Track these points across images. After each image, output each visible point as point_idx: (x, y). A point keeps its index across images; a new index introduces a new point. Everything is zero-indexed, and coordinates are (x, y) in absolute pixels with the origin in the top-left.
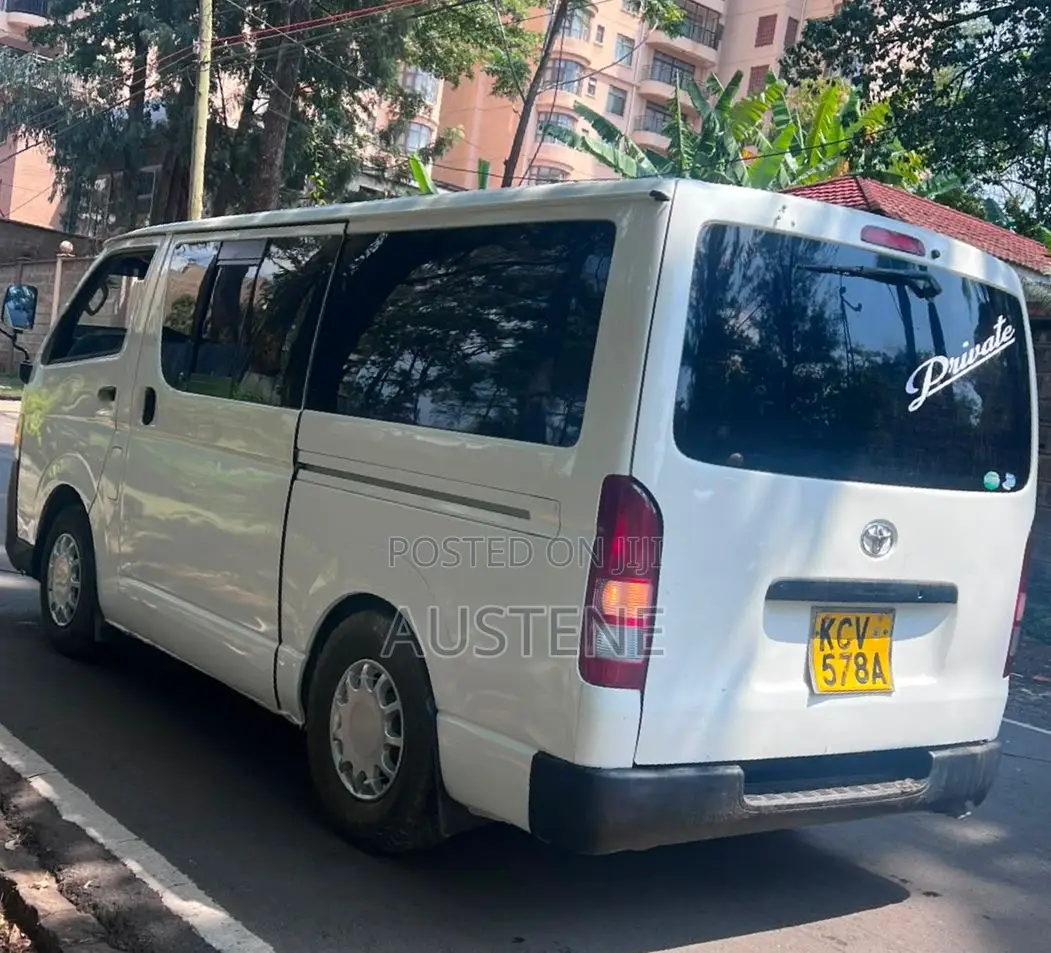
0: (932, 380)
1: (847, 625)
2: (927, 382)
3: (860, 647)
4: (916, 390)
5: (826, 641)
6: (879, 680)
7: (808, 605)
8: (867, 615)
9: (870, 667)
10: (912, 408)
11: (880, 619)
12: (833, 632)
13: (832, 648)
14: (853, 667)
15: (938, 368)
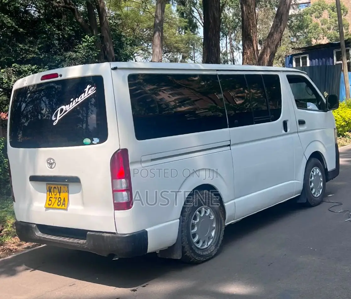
0: (60, 114)
1: (55, 189)
2: (59, 115)
3: (60, 195)
4: (55, 118)
5: (50, 193)
6: (63, 206)
7: (46, 183)
8: (60, 186)
9: (62, 202)
10: (54, 124)
11: (64, 187)
12: (52, 190)
13: (52, 195)
14: (57, 201)
15: (62, 110)
